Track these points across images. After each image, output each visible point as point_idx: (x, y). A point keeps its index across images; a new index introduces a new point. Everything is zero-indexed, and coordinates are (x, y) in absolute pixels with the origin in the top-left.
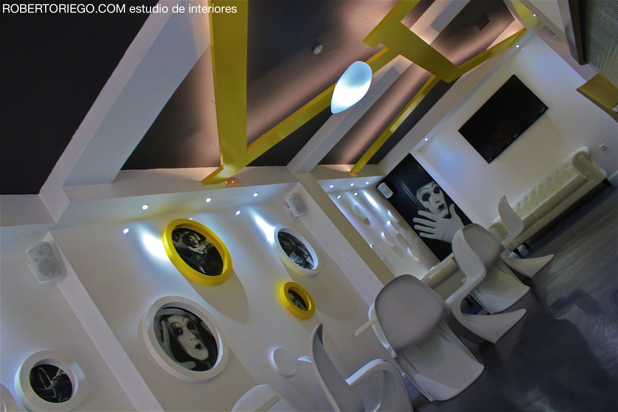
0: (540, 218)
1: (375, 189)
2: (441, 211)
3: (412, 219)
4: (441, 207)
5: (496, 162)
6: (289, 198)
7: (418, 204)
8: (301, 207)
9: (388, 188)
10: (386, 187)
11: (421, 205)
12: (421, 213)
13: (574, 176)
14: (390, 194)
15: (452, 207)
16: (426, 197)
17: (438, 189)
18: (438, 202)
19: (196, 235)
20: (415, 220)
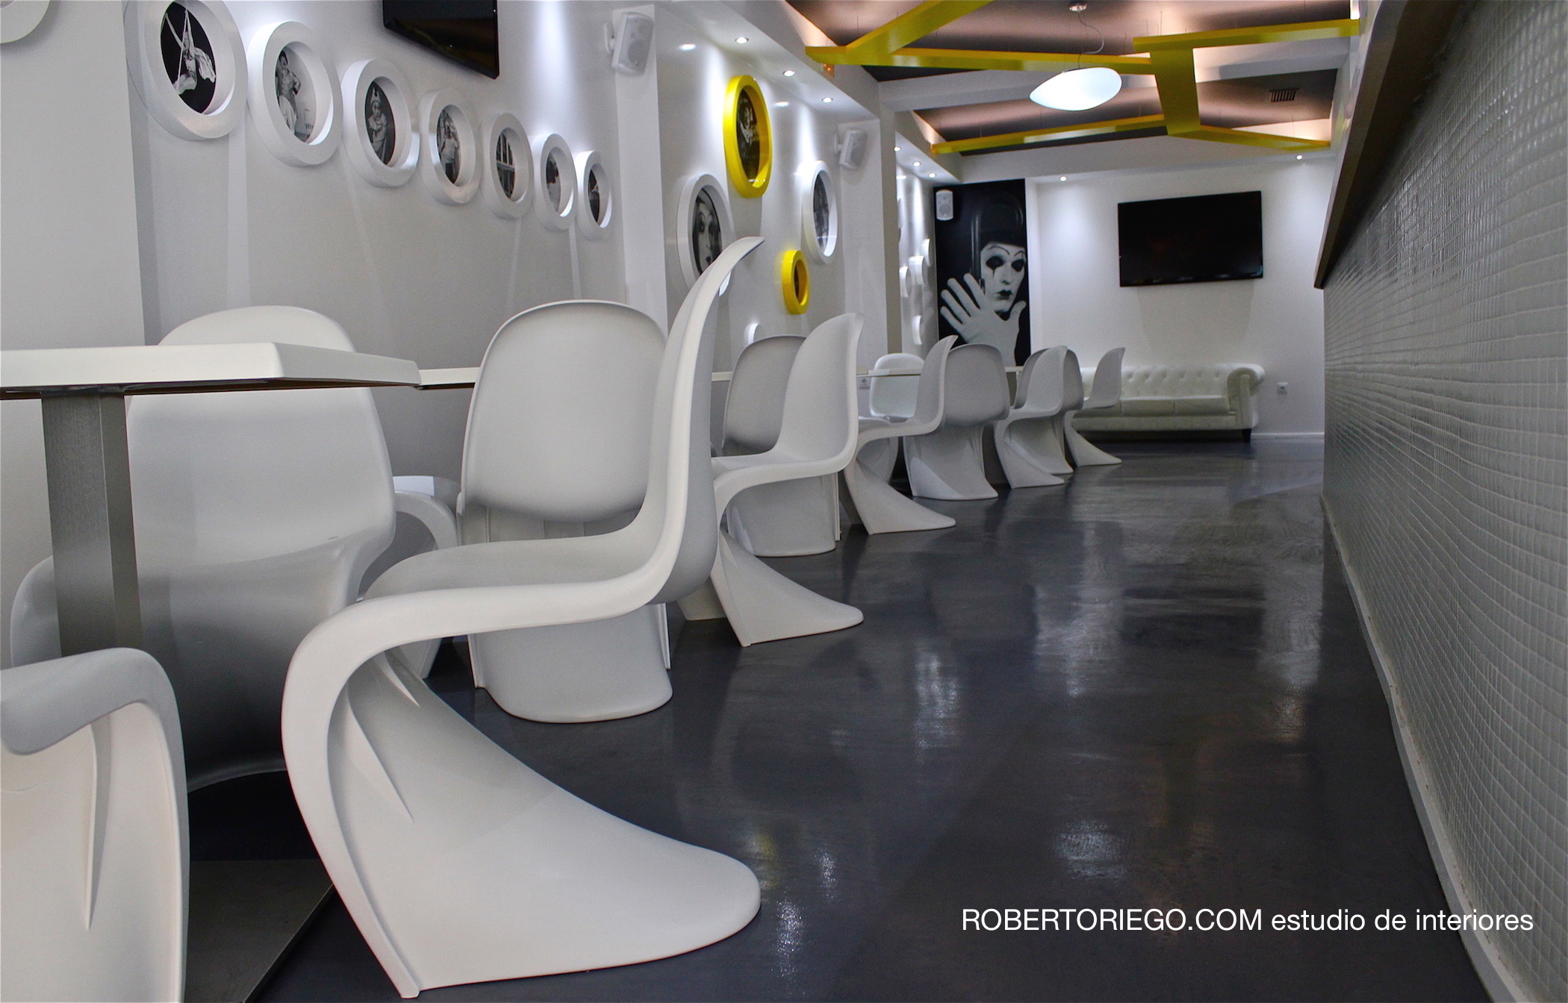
0: (1127, 415)
1: (933, 190)
2: (1001, 299)
3: (948, 279)
4: (1005, 295)
5: (1130, 292)
6: (854, 132)
7: (975, 265)
8: (858, 157)
9: (951, 205)
10: (949, 201)
11: (978, 268)
12: (969, 278)
13: (1216, 395)
14: (945, 215)
15: (1021, 305)
16: (995, 263)
17: (1021, 265)
18: (1006, 283)
19: (751, 110)
20: (953, 282)
